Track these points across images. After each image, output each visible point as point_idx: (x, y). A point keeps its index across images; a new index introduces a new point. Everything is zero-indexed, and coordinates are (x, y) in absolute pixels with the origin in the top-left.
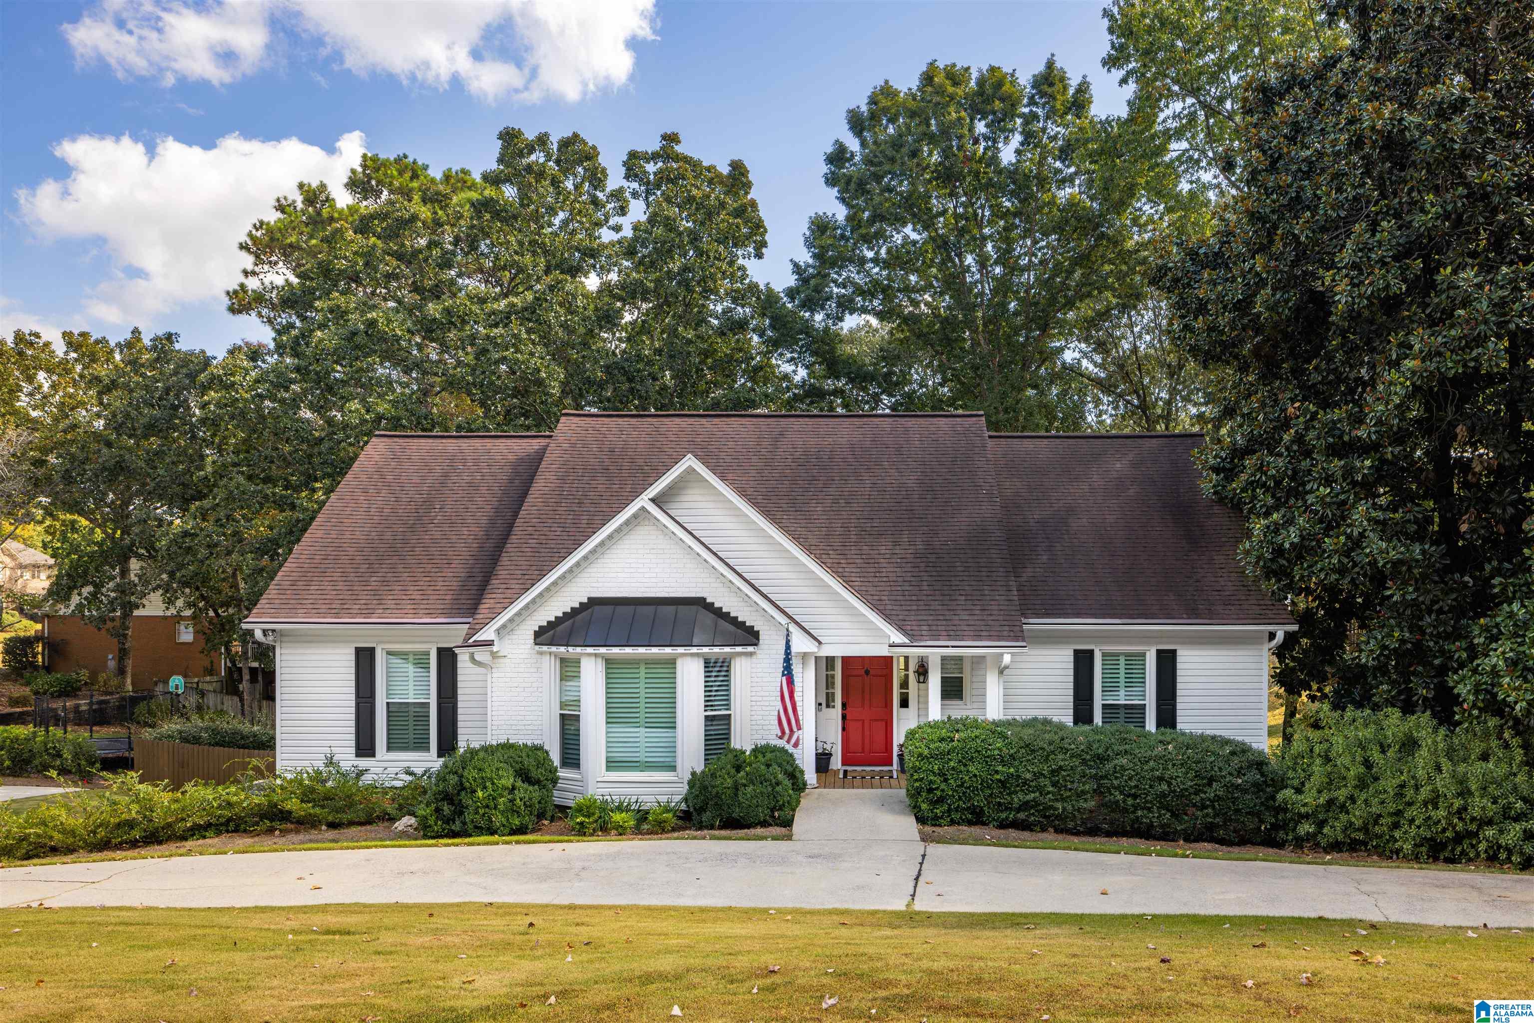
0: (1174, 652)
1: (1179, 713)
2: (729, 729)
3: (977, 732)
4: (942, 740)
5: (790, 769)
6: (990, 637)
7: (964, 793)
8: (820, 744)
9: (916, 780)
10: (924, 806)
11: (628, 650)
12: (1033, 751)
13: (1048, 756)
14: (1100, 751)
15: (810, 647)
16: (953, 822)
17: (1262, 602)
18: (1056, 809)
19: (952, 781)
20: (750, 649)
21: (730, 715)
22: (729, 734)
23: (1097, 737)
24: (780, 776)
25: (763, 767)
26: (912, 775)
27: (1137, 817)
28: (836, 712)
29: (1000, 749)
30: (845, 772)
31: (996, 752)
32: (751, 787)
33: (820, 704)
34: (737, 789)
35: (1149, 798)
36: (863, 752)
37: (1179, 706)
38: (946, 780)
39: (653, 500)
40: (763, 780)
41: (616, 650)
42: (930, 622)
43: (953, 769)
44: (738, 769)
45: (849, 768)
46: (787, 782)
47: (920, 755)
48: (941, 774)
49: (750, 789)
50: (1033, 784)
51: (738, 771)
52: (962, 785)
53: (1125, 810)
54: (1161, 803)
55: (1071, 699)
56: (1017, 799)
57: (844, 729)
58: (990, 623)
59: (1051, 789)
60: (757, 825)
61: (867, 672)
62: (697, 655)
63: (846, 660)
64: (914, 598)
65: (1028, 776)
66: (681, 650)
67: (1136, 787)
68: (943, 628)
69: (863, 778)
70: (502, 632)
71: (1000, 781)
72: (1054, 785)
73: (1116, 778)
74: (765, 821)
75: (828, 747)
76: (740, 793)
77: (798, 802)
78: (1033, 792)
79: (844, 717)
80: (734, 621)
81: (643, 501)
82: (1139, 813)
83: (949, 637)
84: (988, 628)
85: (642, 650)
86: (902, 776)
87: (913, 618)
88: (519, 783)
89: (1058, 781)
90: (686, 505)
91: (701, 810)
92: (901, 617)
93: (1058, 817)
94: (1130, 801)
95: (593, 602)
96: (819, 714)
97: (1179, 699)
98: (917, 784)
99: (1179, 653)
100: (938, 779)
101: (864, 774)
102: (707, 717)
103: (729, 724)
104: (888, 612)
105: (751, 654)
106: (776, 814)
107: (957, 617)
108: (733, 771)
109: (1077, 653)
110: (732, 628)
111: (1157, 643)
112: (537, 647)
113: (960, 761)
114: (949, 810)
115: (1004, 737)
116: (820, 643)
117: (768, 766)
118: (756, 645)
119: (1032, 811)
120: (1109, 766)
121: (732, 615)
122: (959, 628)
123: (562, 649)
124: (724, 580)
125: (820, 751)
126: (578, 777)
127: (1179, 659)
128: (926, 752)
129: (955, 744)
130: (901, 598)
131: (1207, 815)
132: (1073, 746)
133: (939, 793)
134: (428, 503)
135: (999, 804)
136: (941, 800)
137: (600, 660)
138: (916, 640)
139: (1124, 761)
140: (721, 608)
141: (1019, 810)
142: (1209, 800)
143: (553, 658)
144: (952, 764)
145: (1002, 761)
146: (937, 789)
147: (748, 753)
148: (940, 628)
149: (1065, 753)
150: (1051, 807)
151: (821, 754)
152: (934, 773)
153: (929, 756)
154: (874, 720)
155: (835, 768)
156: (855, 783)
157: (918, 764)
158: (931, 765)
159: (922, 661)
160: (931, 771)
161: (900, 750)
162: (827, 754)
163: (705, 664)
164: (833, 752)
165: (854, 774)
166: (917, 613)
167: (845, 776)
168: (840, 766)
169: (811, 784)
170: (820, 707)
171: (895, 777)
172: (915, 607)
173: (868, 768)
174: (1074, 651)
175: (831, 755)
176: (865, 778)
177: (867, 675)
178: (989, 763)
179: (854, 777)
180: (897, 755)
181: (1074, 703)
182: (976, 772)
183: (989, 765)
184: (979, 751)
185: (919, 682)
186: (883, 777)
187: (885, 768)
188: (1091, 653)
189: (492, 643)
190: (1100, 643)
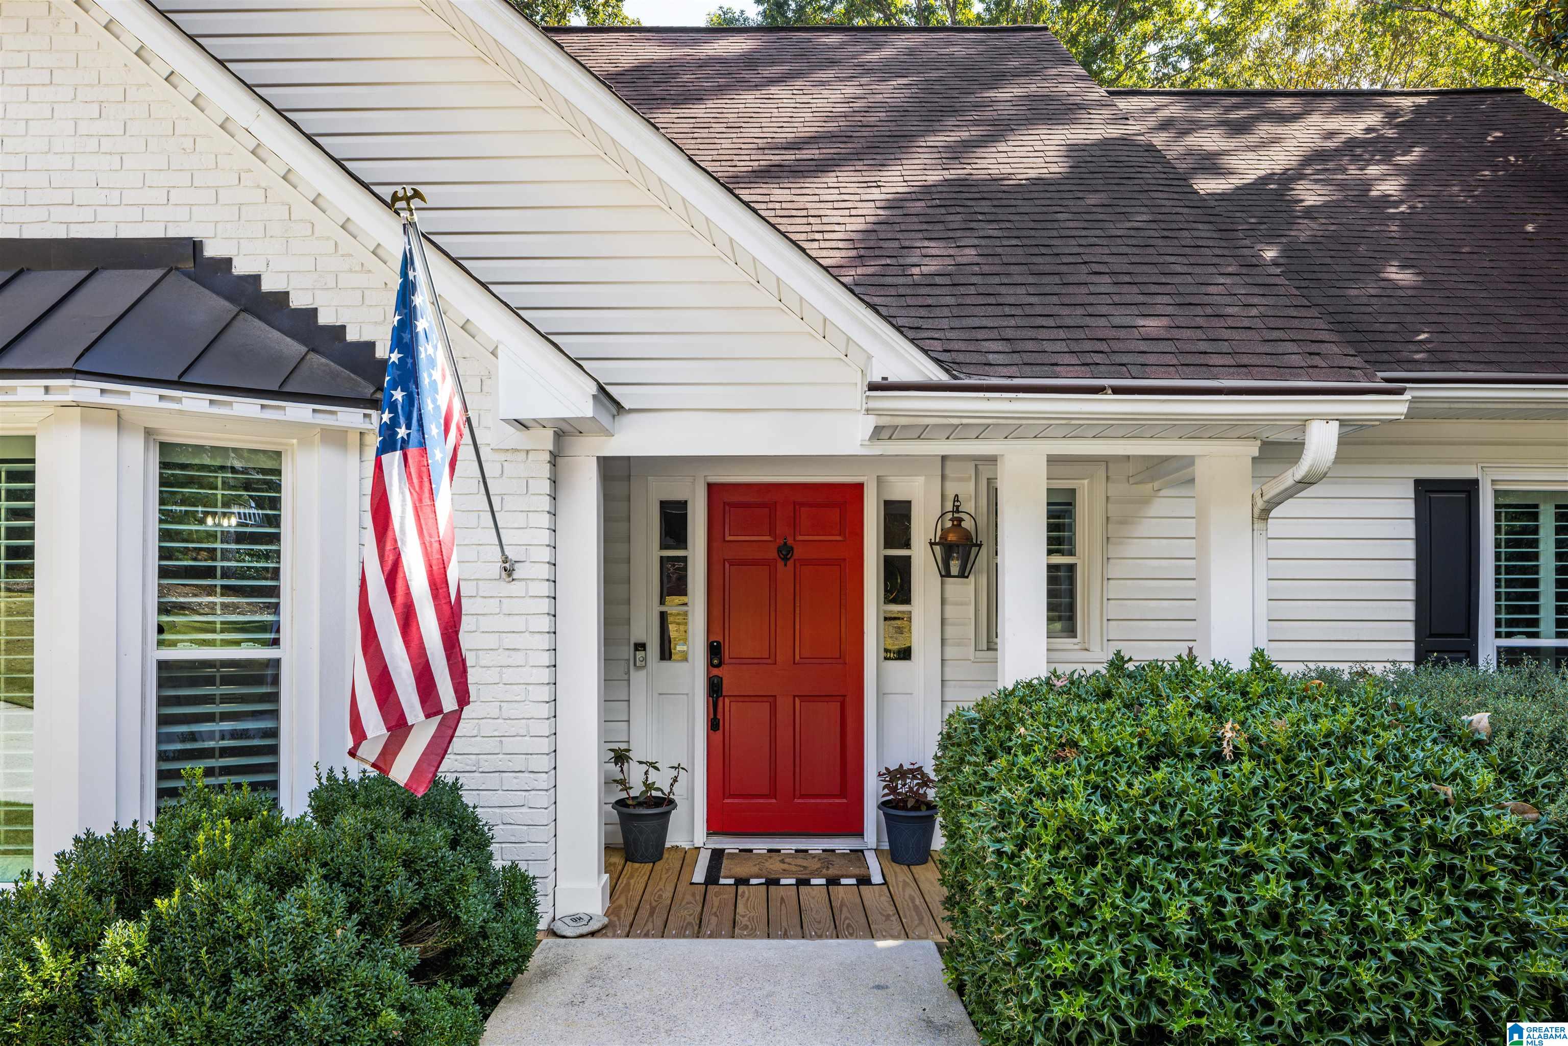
2: (275, 715)
8: (636, 775)
20: (350, 418)
28: (690, 673)
30: (717, 855)
33: (640, 647)
36: (773, 794)
38: (1236, 984)
42: (1009, 333)
45: (731, 845)
55: (1409, 631)
57: (714, 724)
58: (1223, 335)
61: (785, 553)
63: (720, 502)
69: (773, 882)
75: (661, 780)
79: (714, 689)
80: (301, 323)
86: (900, 875)
101: (774, 866)
103: (275, 696)
107: (1101, 321)
109: (1425, 490)
110: (289, 347)
116: (615, 405)
121: (297, 301)
128: (1103, 820)
151: (640, 802)
152: (1164, 942)
153: (1123, 840)
154: (804, 698)
155: (686, 845)
156: (741, 909)
157: (1063, 887)
158: (1139, 893)
159: (956, 509)
160: (1144, 928)
161: (893, 790)
162: (659, 802)
163: (164, 465)
164: (679, 794)
165: (742, 870)
166: (956, 311)
167: (712, 878)
168: (700, 836)
169: (576, 919)
170: (640, 654)
171: (877, 878)
172: (951, 300)
173: (788, 845)
174: (1418, 483)
175: (671, 803)
176: (776, 882)
177: (785, 559)
178: (1472, 885)
179: (742, 881)
180: (884, 805)
181: (1417, 642)
182: (1412, 939)
183: (1472, 895)
184: (1387, 817)
185: (946, 574)
186: (833, 881)
187: (842, 845)
188: (1469, 489)
190: (1492, 461)
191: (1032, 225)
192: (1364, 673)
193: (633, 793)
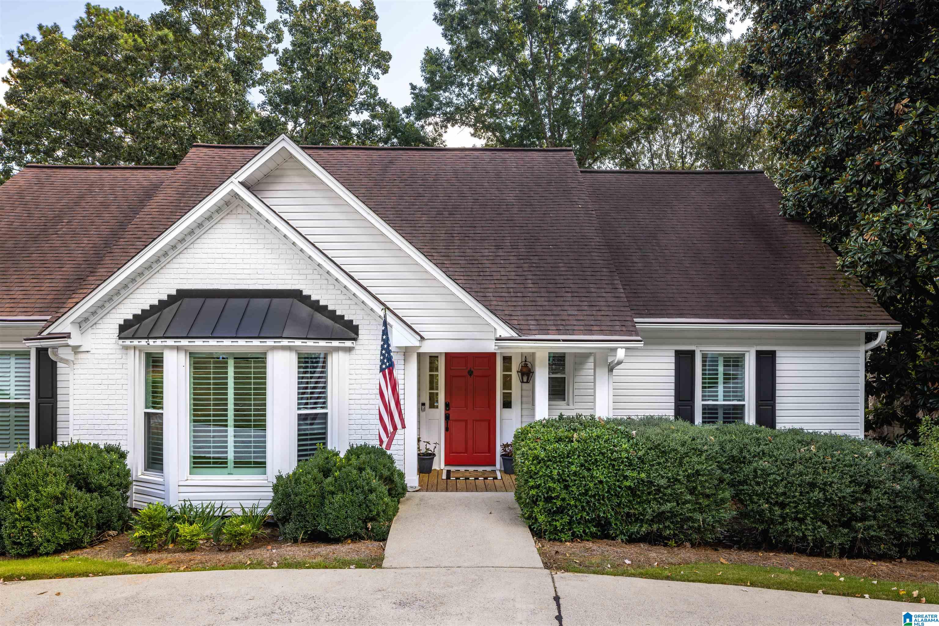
0: (773, 354)
1: (778, 413)
2: (326, 428)
3: (596, 432)
4: (559, 440)
5: (386, 473)
6: (602, 332)
7: (588, 502)
8: (423, 444)
9: (532, 487)
10: (541, 518)
11: (213, 342)
12: (664, 452)
13: (682, 458)
14: (735, 452)
15: (412, 341)
16: (575, 537)
17: (857, 305)
18: (694, 521)
19: (574, 489)
20: (348, 344)
21: (326, 414)
22: (325, 434)
23: (728, 437)
24: (375, 482)
25: (355, 472)
26: (527, 481)
27: (787, 530)
28: (440, 412)
29: (627, 451)
30: (449, 472)
31: (624, 455)
32: (340, 495)
33: (423, 404)
34: (324, 498)
35: (801, 507)
36: (466, 452)
37: (778, 407)
38: (566, 487)
39: (244, 184)
40: (354, 487)
41: (199, 342)
42: (537, 317)
43: (575, 474)
44: (326, 473)
45: (453, 469)
46: (384, 489)
47: (536, 457)
48: (561, 480)
49: (339, 496)
50: (669, 491)
51: (326, 476)
52: (586, 494)
53: (772, 521)
54: (814, 512)
55: (672, 399)
56: (650, 511)
57: (447, 429)
58: (599, 318)
59: (689, 497)
60: (346, 538)
61: (470, 373)
62: (290, 348)
63: (449, 356)
64: (519, 294)
65: (663, 482)
66: (270, 343)
67: (784, 494)
68: (551, 323)
70: (84, 325)
71: (629, 488)
72: (692, 491)
73: (758, 484)
74: (356, 534)
75: (431, 447)
76: (327, 501)
77: (396, 510)
78: (669, 502)
79: (447, 418)
80: (332, 315)
81: (233, 184)
82: (790, 525)
83: (559, 331)
84: (598, 323)
85: (227, 342)
86: (507, 477)
87: (519, 313)
88: (73, 489)
89: (695, 488)
90: (281, 194)
91: (285, 520)
92: (507, 312)
93: (698, 530)
94: (778, 511)
95: (183, 294)
96: (423, 414)
97: (778, 400)
98: (533, 492)
99: (778, 354)
100: (557, 487)
101: (467, 474)
102: (299, 415)
103: (326, 423)
104: (493, 307)
105: (350, 350)
106: (369, 525)
107: (565, 313)
108: (320, 475)
109: (678, 353)
110: (329, 322)
111: (757, 345)
112: (121, 342)
113: (582, 465)
114: (570, 523)
115: (629, 438)
116: (422, 338)
117: (361, 469)
118: (355, 339)
119: (667, 523)
120: (747, 470)
121: (330, 308)
122: (567, 322)
123: (144, 342)
124: (321, 272)
125: (423, 451)
126: (162, 480)
127: (778, 360)
128: (543, 454)
129: (575, 444)
130: (506, 295)
131: (870, 527)
132: (705, 448)
133: (559, 503)
134: (58, 219)
135: (628, 515)
136: (561, 511)
137: (183, 354)
138: (524, 334)
139: (764, 464)
140: (318, 301)
141: (651, 522)
142: (871, 509)
143: (137, 352)
144: (573, 468)
145: (631, 465)
146: (557, 497)
147: (342, 455)
148: (548, 323)
149: (700, 455)
150: (690, 519)
151: (424, 454)
152: (553, 479)
153: (546, 459)
154: (477, 421)
155: (438, 469)
156: (458, 485)
157: (533, 468)
158: (548, 469)
159: (526, 361)
160: (549, 476)
161: (505, 451)
162: (430, 454)
163: (299, 358)
164: (436, 452)
165: (458, 475)
166: (523, 308)
167: (448, 477)
168: (443, 466)
169: (412, 487)
170: (423, 407)
171: (499, 478)
172: (521, 303)
173: (471, 469)
174: (677, 352)
175: (434, 455)
176: (468, 479)
177: (471, 375)
178: (616, 468)
179: (457, 478)
180: (502, 455)
181: (675, 403)
182: (602, 478)
183: (616, 470)
184: (603, 454)
185: (522, 382)
186: (486, 478)
187: (488, 469)
188: (692, 353)
189: (68, 336)
190: (700, 344)
191: (551, 269)
192: (629, 418)
193: (422, 452)
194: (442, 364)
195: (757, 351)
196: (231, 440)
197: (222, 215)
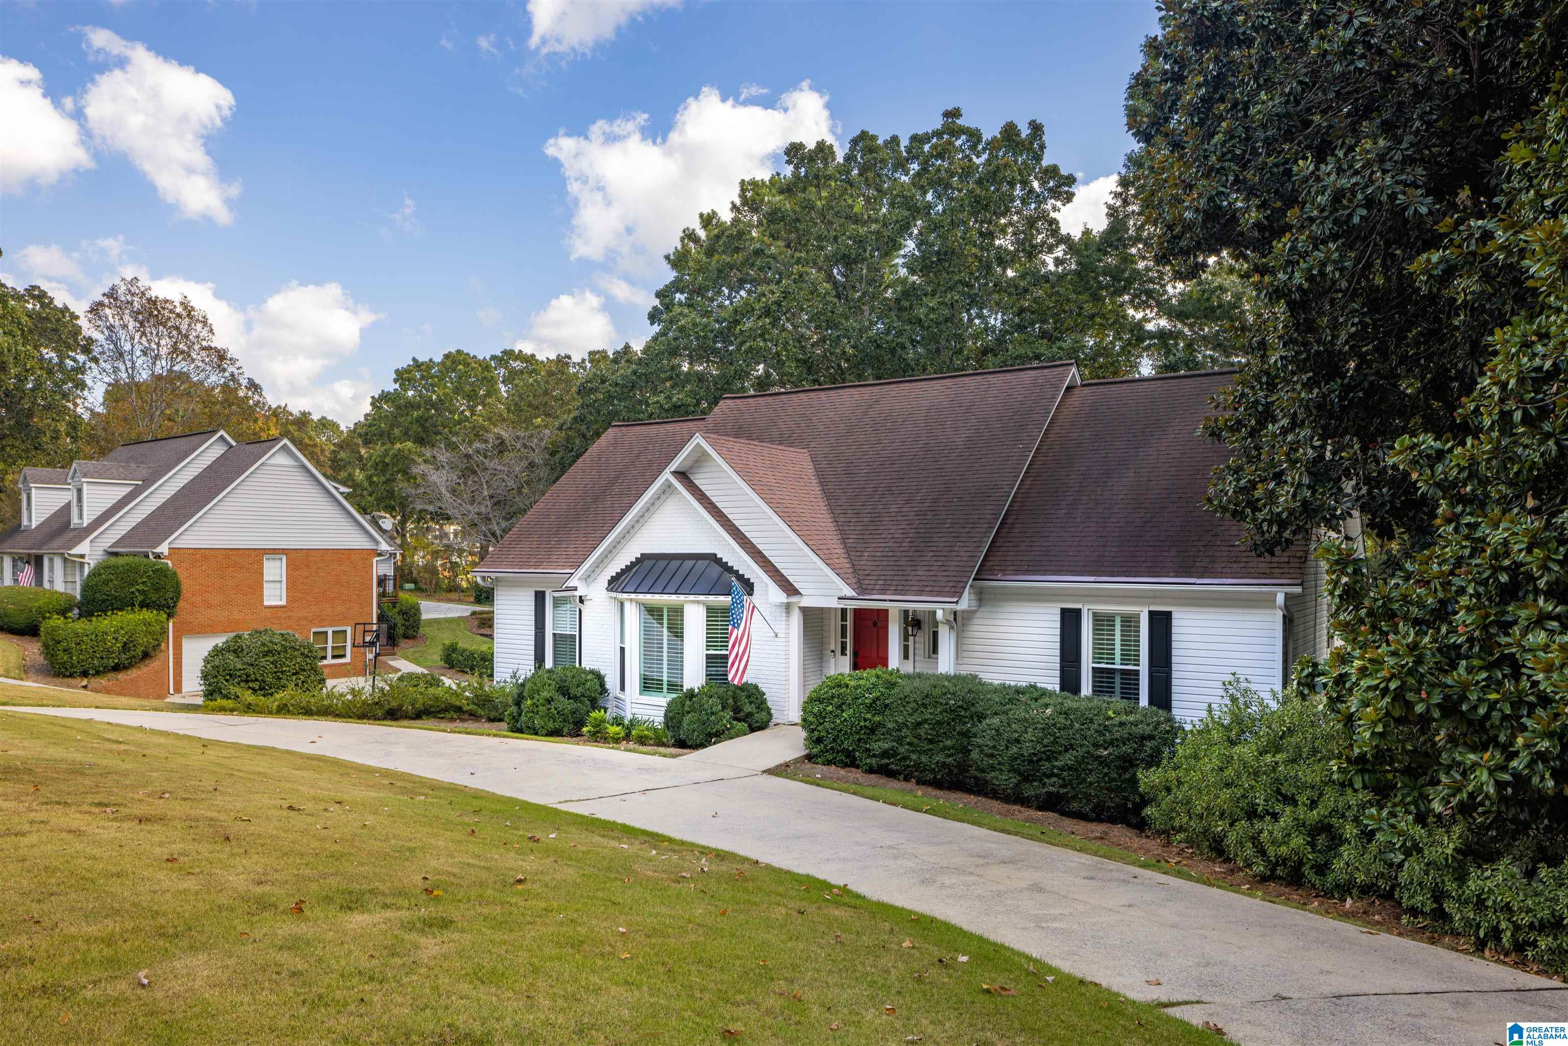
0: (1168, 615)
1: (1174, 682)
6: (931, 593)
11: (649, 596)
21: (728, 655)
22: (726, 671)
32: (692, 714)
33: (833, 651)
37: (1174, 674)
39: (676, 473)
40: (702, 709)
41: (641, 596)
42: (888, 577)
49: (691, 716)
55: (1058, 659)
61: (875, 624)
62: (698, 602)
63: (858, 612)
66: (687, 598)
68: (896, 583)
79: (855, 665)
81: (667, 475)
83: (895, 592)
85: (657, 597)
88: (558, 697)
90: (707, 475)
95: (644, 557)
97: (1174, 667)
99: (1174, 616)
102: (708, 654)
109: (1064, 611)
110: (737, 579)
111: (1150, 604)
112: (615, 595)
116: (799, 594)
118: (751, 595)
126: (624, 697)
127: (1174, 622)
137: (634, 604)
138: (864, 594)
140: (727, 563)
143: (617, 602)
148: (893, 583)
163: (707, 609)
170: (832, 654)
174: (1062, 610)
177: (875, 626)
181: (1060, 664)
188: (1078, 612)
189: (575, 589)
190: (1088, 602)
191: (936, 526)
194: (850, 616)
195: (1150, 612)
196: (665, 670)
197: (667, 494)
